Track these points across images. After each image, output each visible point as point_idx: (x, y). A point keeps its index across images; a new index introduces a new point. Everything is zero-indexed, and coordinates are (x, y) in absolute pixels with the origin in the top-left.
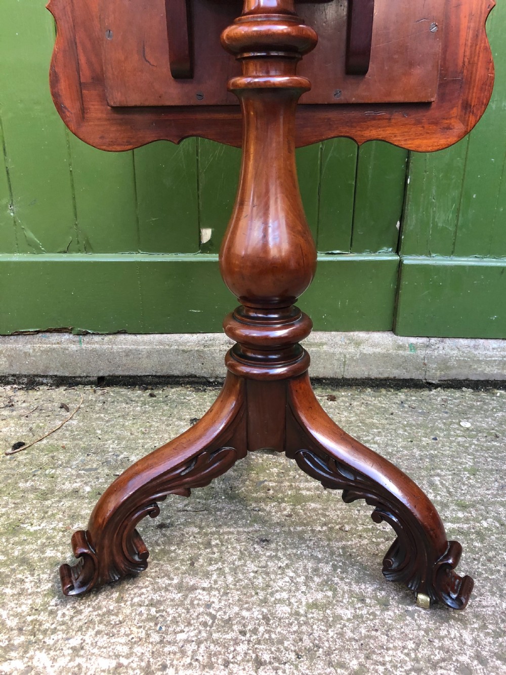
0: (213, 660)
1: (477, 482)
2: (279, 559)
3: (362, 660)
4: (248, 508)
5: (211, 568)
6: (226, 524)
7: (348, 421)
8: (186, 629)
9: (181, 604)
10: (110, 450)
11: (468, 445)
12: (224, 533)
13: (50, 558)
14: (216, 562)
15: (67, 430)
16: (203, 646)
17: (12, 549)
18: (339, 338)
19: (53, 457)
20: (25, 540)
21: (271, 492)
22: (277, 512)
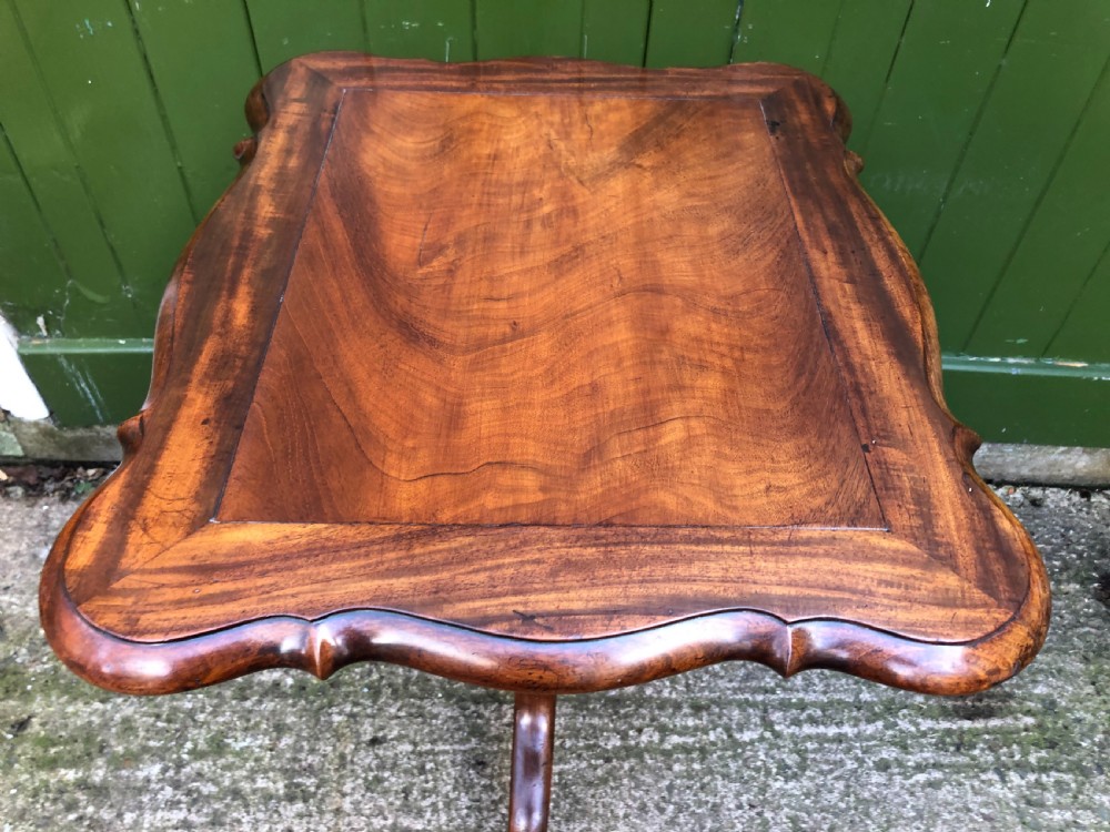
2: (493, 789)
4: (467, 712)
5: (425, 803)
6: (441, 738)
12: (439, 752)
13: (263, 789)
14: (431, 792)
17: (222, 776)
20: (233, 763)
22: (496, 719)
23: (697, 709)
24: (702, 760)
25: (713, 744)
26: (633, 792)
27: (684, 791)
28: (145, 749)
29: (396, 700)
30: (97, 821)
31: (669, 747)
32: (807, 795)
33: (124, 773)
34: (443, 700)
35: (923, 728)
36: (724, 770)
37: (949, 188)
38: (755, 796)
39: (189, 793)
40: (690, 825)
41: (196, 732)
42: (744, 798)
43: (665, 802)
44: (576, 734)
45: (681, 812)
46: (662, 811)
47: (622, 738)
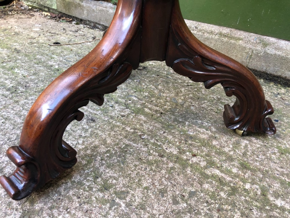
18: (253, 37)
19: (63, 52)
23: (244, 167)
24: (229, 195)
25: (245, 190)
26: (163, 179)
27: (203, 202)
31: (210, 174)
36: (247, 212)
43: (183, 199)
45: (189, 212)
46: (176, 202)
47: (180, 153)
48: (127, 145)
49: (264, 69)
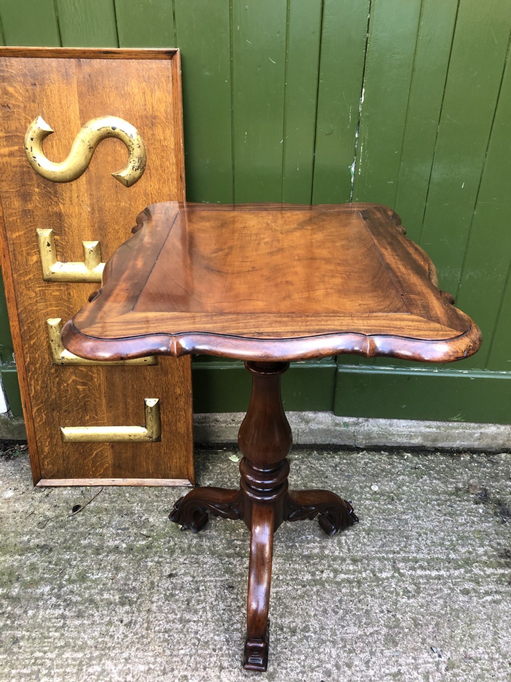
0: (198, 666)
1: (369, 540)
2: (238, 600)
3: (276, 666)
4: (223, 562)
5: (198, 607)
6: (208, 574)
7: (295, 484)
8: (184, 648)
9: (181, 631)
10: (136, 512)
11: (371, 508)
12: (207, 581)
13: (106, 599)
14: (202, 602)
15: (106, 493)
16: (193, 658)
17: (84, 592)
18: (294, 417)
19: (100, 518)
20: (91, 586)
21: (238, 549)
22: (240, 565)
23: (355, 561)
24: (359, 588)
25: (364, 578)
26: (319, 603)
27: (349, 603)
28: (42, 579)
29: (183, 555)
30: (12, 614)
31: (340, 580)
32: (422, 606)
33: (29, 590)
34: (210, 555)
35: (488, 573)
36: (372, 593)
37: (461, 275)
38: (391, 606)
39: (65, 600)
40: (353, 621)
41: (71, 570)
42: (384, 607)
43: (338, 608)
44: (285, 573)
45: (347, 614)
46: (336, 613)
47: (312, 575)
48: (276, 593)
49: (313, 442)
